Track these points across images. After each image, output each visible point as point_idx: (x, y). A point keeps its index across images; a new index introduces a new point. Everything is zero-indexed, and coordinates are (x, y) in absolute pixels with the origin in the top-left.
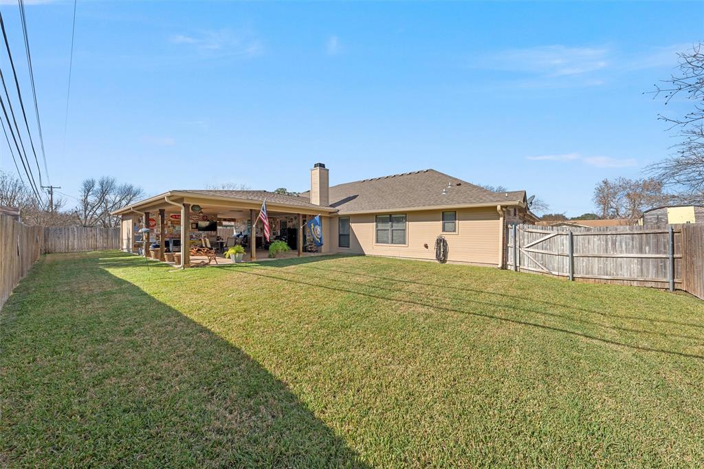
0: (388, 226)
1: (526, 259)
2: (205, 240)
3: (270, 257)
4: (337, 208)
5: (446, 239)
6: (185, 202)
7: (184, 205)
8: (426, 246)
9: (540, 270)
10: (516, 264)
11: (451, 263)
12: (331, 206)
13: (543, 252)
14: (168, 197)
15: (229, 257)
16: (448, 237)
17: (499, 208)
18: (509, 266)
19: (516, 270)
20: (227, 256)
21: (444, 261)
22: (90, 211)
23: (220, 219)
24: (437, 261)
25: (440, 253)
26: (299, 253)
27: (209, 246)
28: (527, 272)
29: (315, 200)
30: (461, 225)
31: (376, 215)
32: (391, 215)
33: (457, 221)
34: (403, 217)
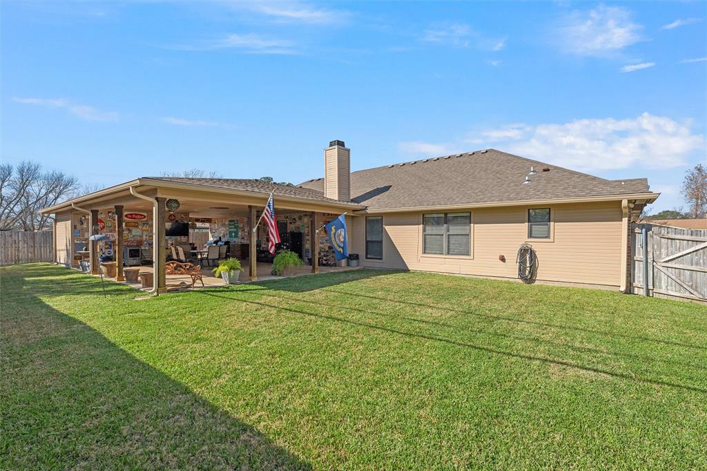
0: (442, 229)
1: (664, 278)
2: (176, 250)
3: (275, 273)
4: (364, 204)
5: (534, 248)
6: (159, 195)
7: (157, 199)
8: (503, 259)
9: (687, 295)
10: (647, 285)
11: (542, 283)
12: (352, 201)
13: (693, 268)
14: (135, 187)
15: (220, 277)
16: (537, 246)
17: (625, 203)
18: (636, 289)
19: (648, 294)
20: (217, 275)
21: (530, 279)
22: (5, 209)
23: (191, 219)
24: (520, 281)
25: (525, 269)
26: (314, 268)
27: (182, 257)
28: (666, 297)
29: (332, 193)
30: (557, 228)
31: (424, 213)
32: (446, 214)
33: (552, 223)
34: (467, 216)
